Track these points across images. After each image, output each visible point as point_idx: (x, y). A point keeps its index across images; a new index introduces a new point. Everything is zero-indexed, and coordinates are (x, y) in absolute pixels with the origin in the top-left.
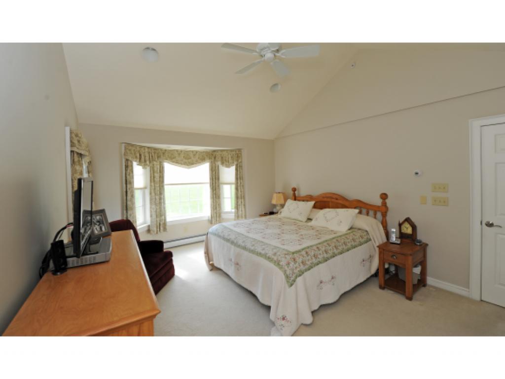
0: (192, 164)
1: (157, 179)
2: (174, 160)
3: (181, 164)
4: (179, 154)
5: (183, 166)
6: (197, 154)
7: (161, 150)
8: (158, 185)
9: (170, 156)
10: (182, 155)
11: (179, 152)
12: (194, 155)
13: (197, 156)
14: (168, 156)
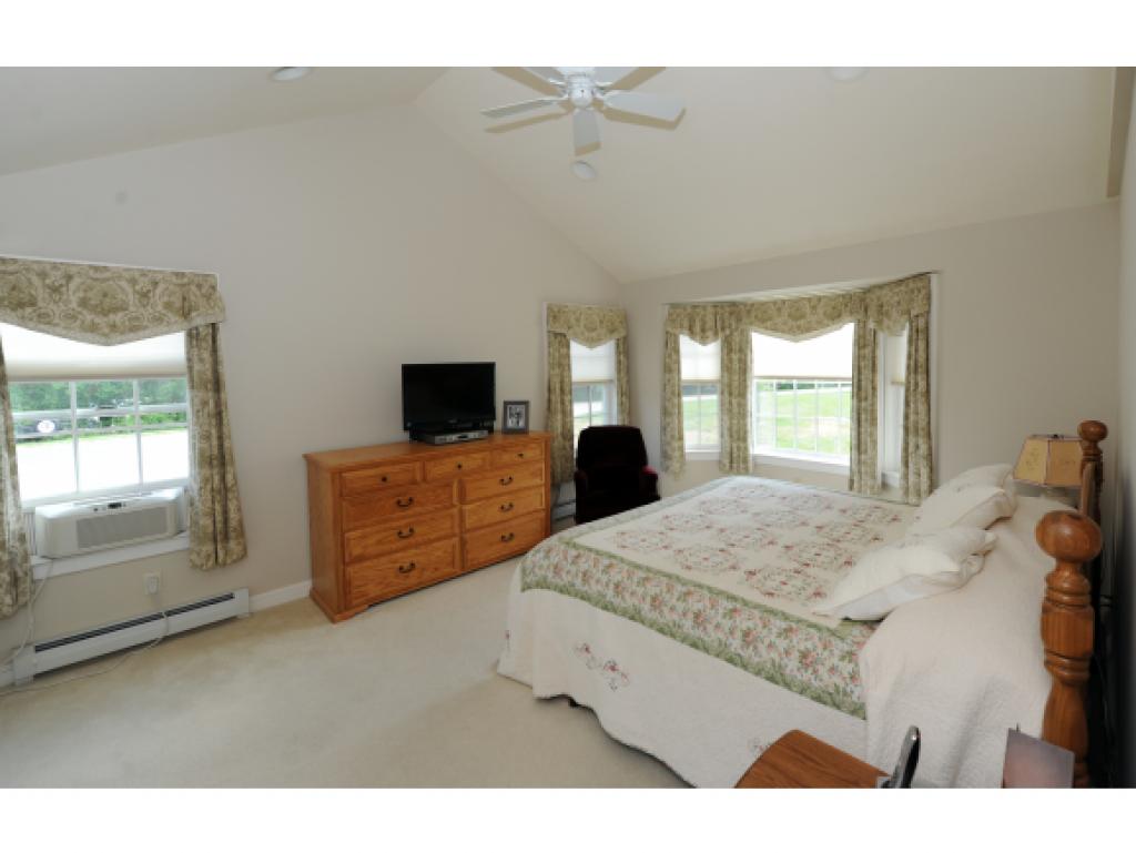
0: (808, 330)
1: (736, 366)
2: (769, 324)
3: (783, 332)
4: (779, 310)
5: (787, 336)
6: (822, 304)
7: (745, 305)
8: (736, 378)
9: (760, 316)
10: (785, 312)
11: (779, 305)
12: (814, 308)
13: (820, 311)
14: (756, 317)
